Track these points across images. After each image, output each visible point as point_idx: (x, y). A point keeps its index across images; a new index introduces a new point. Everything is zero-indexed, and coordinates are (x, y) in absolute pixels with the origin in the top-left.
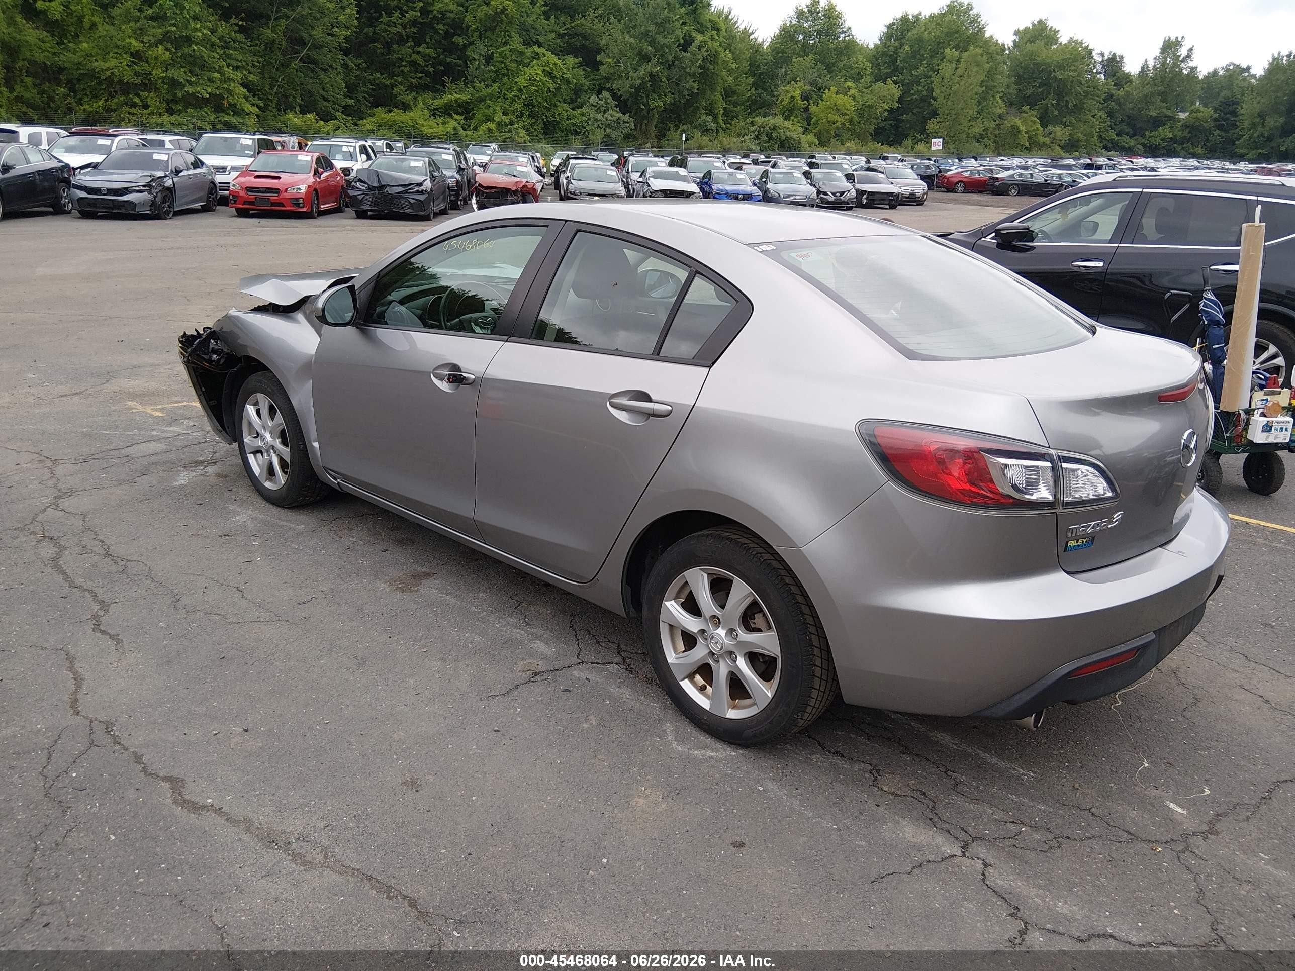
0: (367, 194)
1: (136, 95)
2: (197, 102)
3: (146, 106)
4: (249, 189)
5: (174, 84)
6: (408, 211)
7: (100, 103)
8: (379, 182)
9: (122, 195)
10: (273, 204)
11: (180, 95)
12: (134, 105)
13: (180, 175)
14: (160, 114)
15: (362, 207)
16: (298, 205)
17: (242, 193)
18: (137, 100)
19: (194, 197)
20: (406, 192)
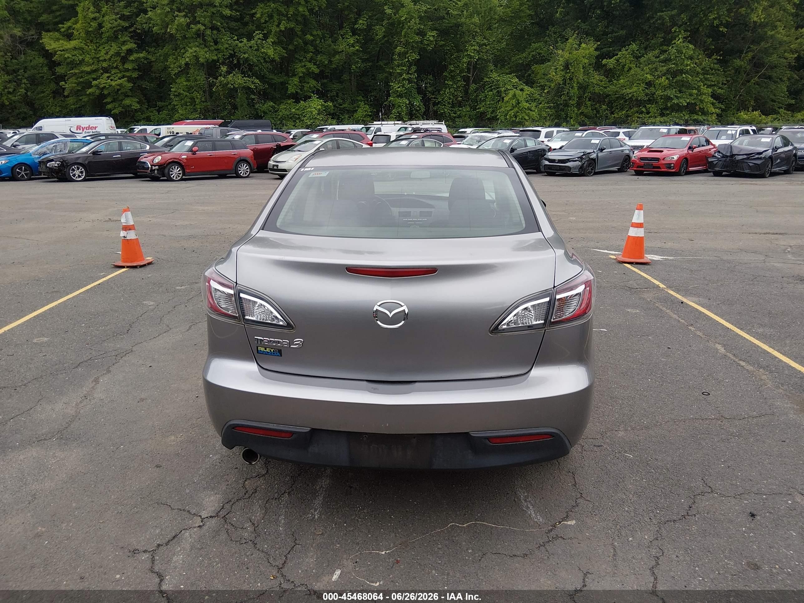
0: (720, 161)
1: (644, 107)
2: (678, 108)
3: (648, 113)
4: (642, 159)
5: (669, 99)
6: (747, 171)
7: (624, 112)
8: (731, 152)
9: (565, 163)
10: (654, 167)
11: (669, 105)
12: (642, 112)
13: (604, 151)
14: (656, 117)
15: (715, 169)
16: (670, 168)
17: (638, 161)
18: (644, 109)
19: (612, 164)
20: (748, 159)
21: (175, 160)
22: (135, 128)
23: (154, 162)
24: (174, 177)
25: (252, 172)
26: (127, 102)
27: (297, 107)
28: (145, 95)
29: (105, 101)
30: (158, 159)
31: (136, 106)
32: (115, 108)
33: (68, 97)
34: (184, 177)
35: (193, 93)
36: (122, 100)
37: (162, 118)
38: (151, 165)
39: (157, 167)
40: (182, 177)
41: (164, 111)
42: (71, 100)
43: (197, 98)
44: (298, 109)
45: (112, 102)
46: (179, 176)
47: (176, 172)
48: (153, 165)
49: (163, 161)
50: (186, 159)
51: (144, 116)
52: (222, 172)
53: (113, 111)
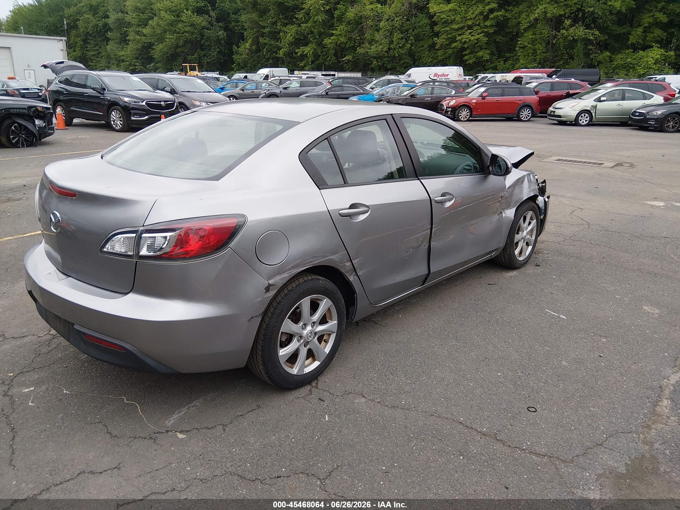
21: (466, 104)
22: (478, 76)
23: (449, 105)
24: (462, 117)
25: (533, 116)
26: (480, 54)
27: (634, 57)
28: (497, 47)
29: (464, 53)
30: (453, 103)
31: (487, 57)
32: (470, 59)
33: (438, 50)
34: (470, 118)
35: (536, 45)
36: (477, 52)
37: (505, 68)
38: (446, 107)
39: (450, 109)
40: (469, 118)
41: (509, 61)
42: (440, 53)
43: (539, 49)
44: (634, 59)
45: (469, 54)
46: (466, 117)
47: (464, 113)
48: (448, 107)
49: (456, 104)
50: (476, 103)
51: (492, 65)
52: (510, 116)
53: (468, 62)
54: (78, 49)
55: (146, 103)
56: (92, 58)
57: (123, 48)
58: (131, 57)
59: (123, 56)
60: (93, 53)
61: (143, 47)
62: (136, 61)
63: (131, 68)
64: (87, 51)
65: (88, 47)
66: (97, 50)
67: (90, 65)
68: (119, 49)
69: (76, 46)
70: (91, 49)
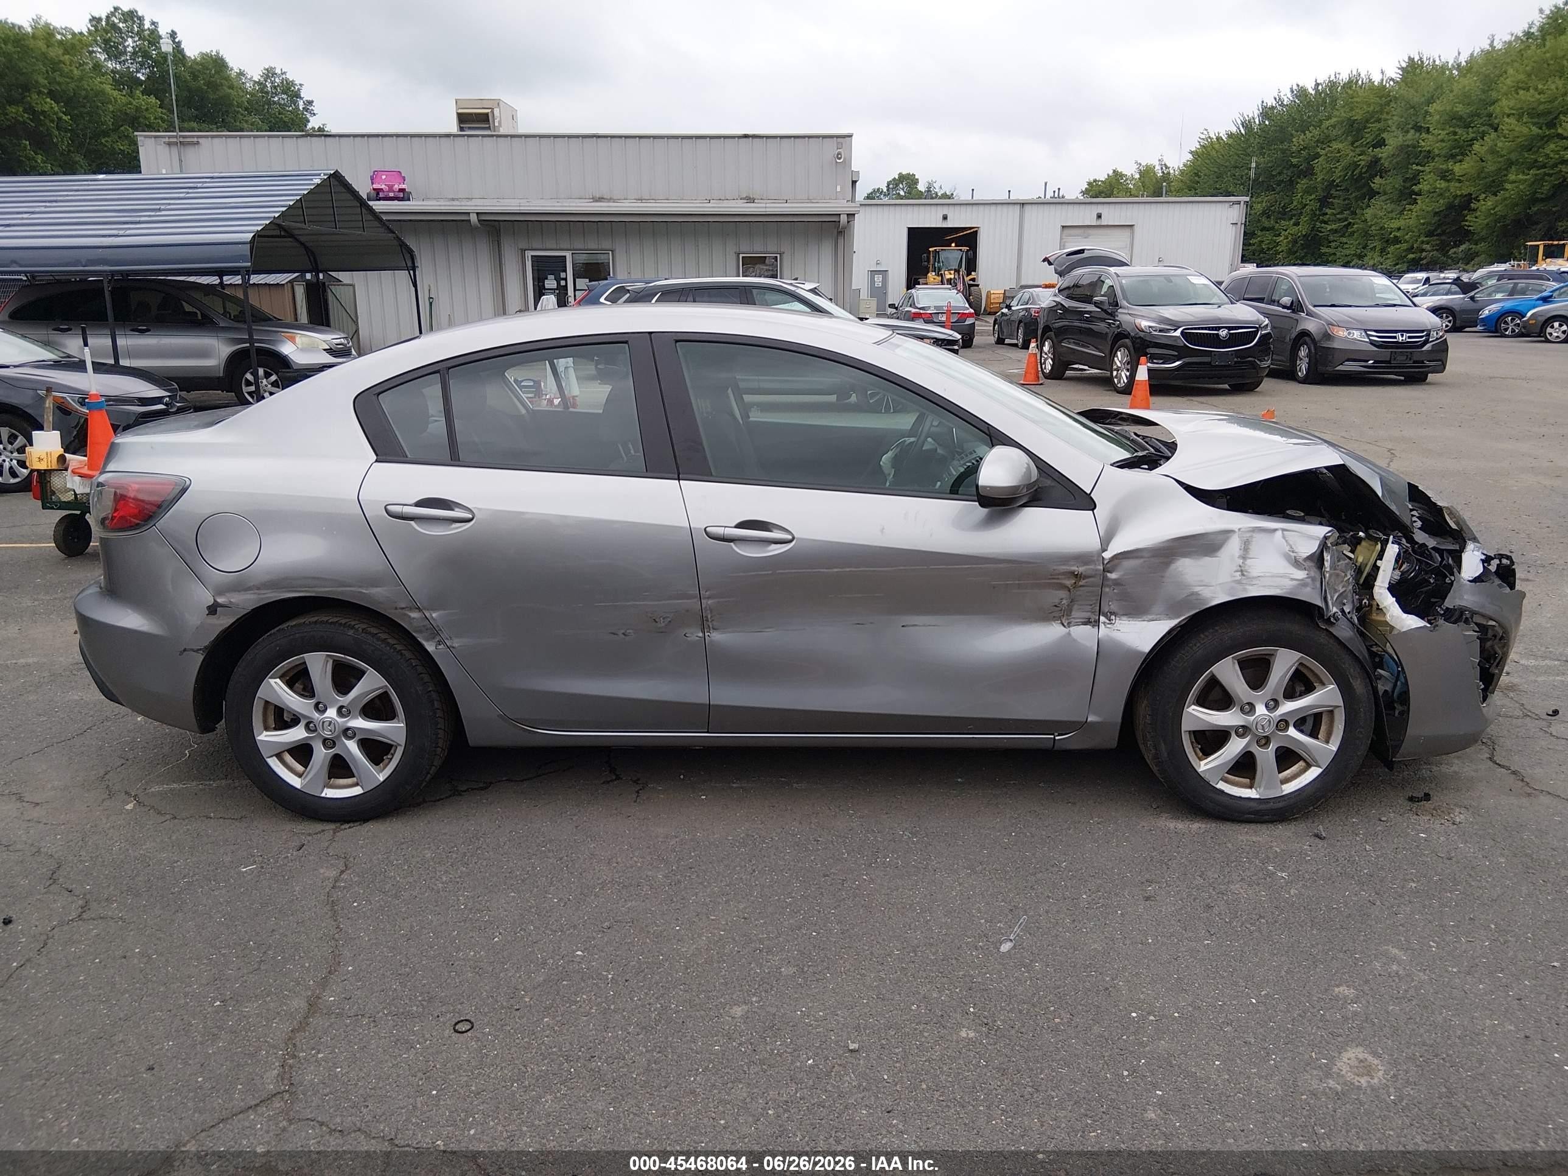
54: (1304, 219)
55: (1182, 333)
56: (1331, 238)
57: (1401, 213)
58: (1416, 230)
59: (1399, 229)
60: (1334, 227)
61: (1450, 207)
62: (1425, 239)
63: (1411, 256)
64: (1321, 222)
65: (1327, 214)
66: (1346, 219)
67: (1324, 254)
68: (1393, 215)
69: (1301, 213)
70: (1332, 218)
